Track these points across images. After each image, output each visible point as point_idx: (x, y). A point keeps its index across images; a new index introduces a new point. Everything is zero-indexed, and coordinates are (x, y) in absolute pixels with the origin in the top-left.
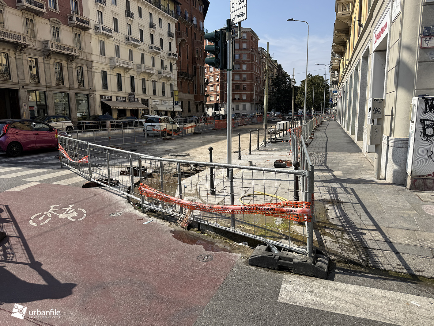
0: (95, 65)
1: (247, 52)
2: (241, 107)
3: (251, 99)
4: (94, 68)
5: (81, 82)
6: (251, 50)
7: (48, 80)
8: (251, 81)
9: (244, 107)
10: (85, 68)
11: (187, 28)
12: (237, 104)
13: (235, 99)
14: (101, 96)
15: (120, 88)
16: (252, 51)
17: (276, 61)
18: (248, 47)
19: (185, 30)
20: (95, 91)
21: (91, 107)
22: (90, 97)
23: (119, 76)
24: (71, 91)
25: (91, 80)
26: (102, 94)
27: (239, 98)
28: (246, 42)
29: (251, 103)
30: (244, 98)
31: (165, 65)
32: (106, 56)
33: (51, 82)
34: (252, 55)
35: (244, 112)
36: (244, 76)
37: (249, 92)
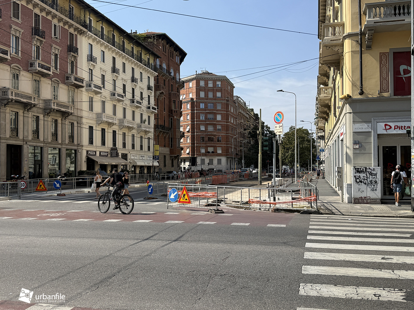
0: (84, 121)
1: (222, 101)
2: (215, 161)
3: (227, 152)
4: (83, 124)
5: (72, 137)
6: (226, 100)
7: (46, 137)
8: (227, 133)
9: (219, 162)
10: (75, 124)
11: (164, 80)
12: (211, 158)
13: (209, 152)
14: (87, 151)
15: (103, 143)
16: (228, 101)
17: (252, 110)
18: (222, 96)
19: (163, 82)
20: (83, 146)
21: (78, 162)
22: (77, 152)
23: (103, 130)
24: (63, 146)
25: (80, 135)
26: (88, 149)
27: (213, 151)
28: (220, 90)
29: (228, 158)
30: (219, 151)
31: (144, 119)
32: (94, 112)
33: (48, 138)
34: (227, 105)
35: (219, 167)
36: (219, 127)
37: (224, 145)
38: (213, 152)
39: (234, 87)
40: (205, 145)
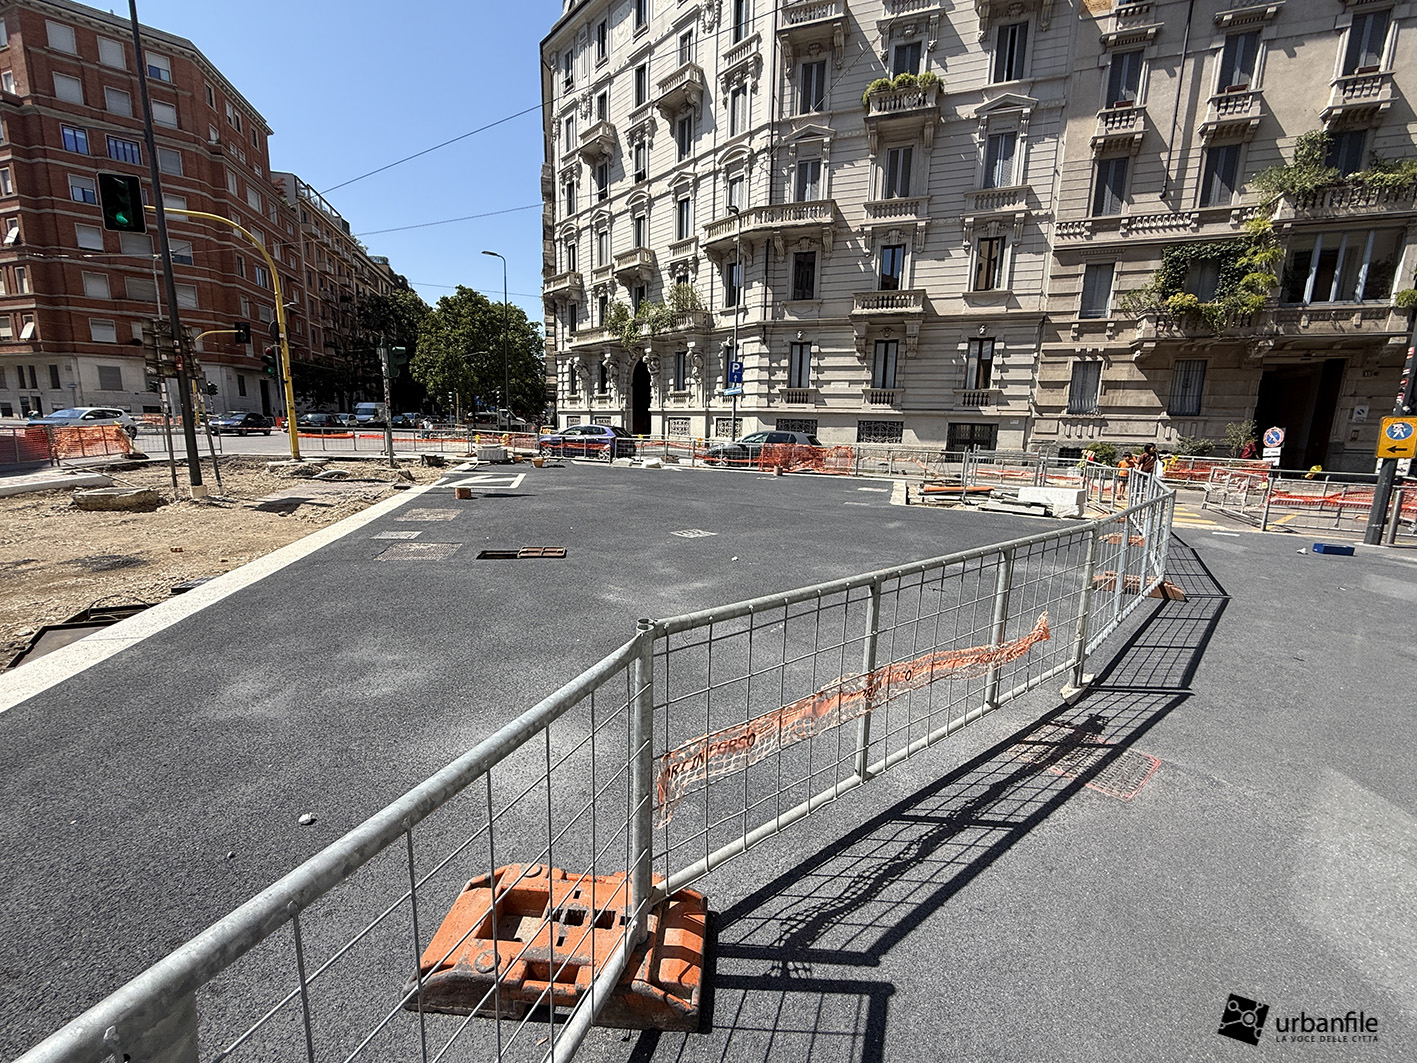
1: (182, 144)
6: (210, 146)
8: (225, 279)
13: (138, 343)
16: (216, 152)
17: (385, 261)
18: (183, 122)
29: (239, 371)
36: (179, 249)
37: (215, 323)
39: (270, 133)
40: (112, 312)
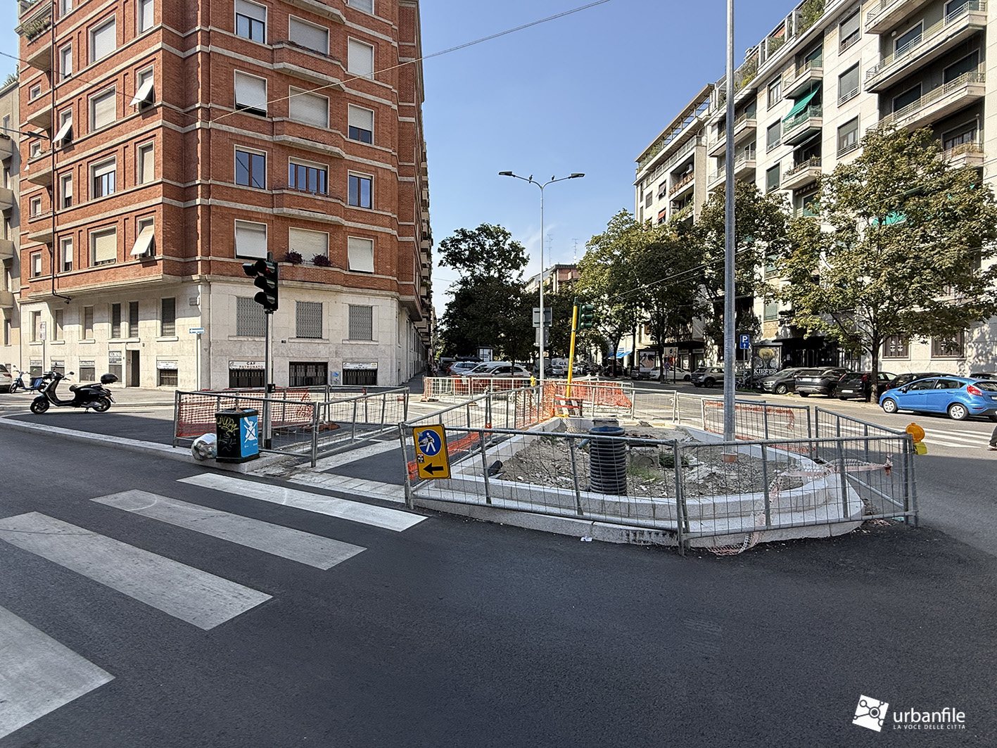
2: (336, 317)
9: (361, 323)
12: (307, 298)
13: (295, 258)
27: (321, 253)
29: (402, 305)
30: (361, 259)
35: (360, 356)
36: (359, 119)
37: (389, 230)
38: (320, 261)
40: (268, 211)
